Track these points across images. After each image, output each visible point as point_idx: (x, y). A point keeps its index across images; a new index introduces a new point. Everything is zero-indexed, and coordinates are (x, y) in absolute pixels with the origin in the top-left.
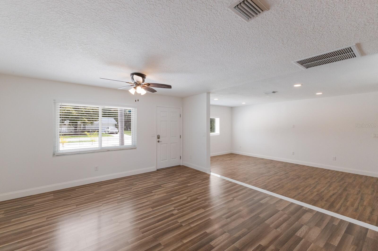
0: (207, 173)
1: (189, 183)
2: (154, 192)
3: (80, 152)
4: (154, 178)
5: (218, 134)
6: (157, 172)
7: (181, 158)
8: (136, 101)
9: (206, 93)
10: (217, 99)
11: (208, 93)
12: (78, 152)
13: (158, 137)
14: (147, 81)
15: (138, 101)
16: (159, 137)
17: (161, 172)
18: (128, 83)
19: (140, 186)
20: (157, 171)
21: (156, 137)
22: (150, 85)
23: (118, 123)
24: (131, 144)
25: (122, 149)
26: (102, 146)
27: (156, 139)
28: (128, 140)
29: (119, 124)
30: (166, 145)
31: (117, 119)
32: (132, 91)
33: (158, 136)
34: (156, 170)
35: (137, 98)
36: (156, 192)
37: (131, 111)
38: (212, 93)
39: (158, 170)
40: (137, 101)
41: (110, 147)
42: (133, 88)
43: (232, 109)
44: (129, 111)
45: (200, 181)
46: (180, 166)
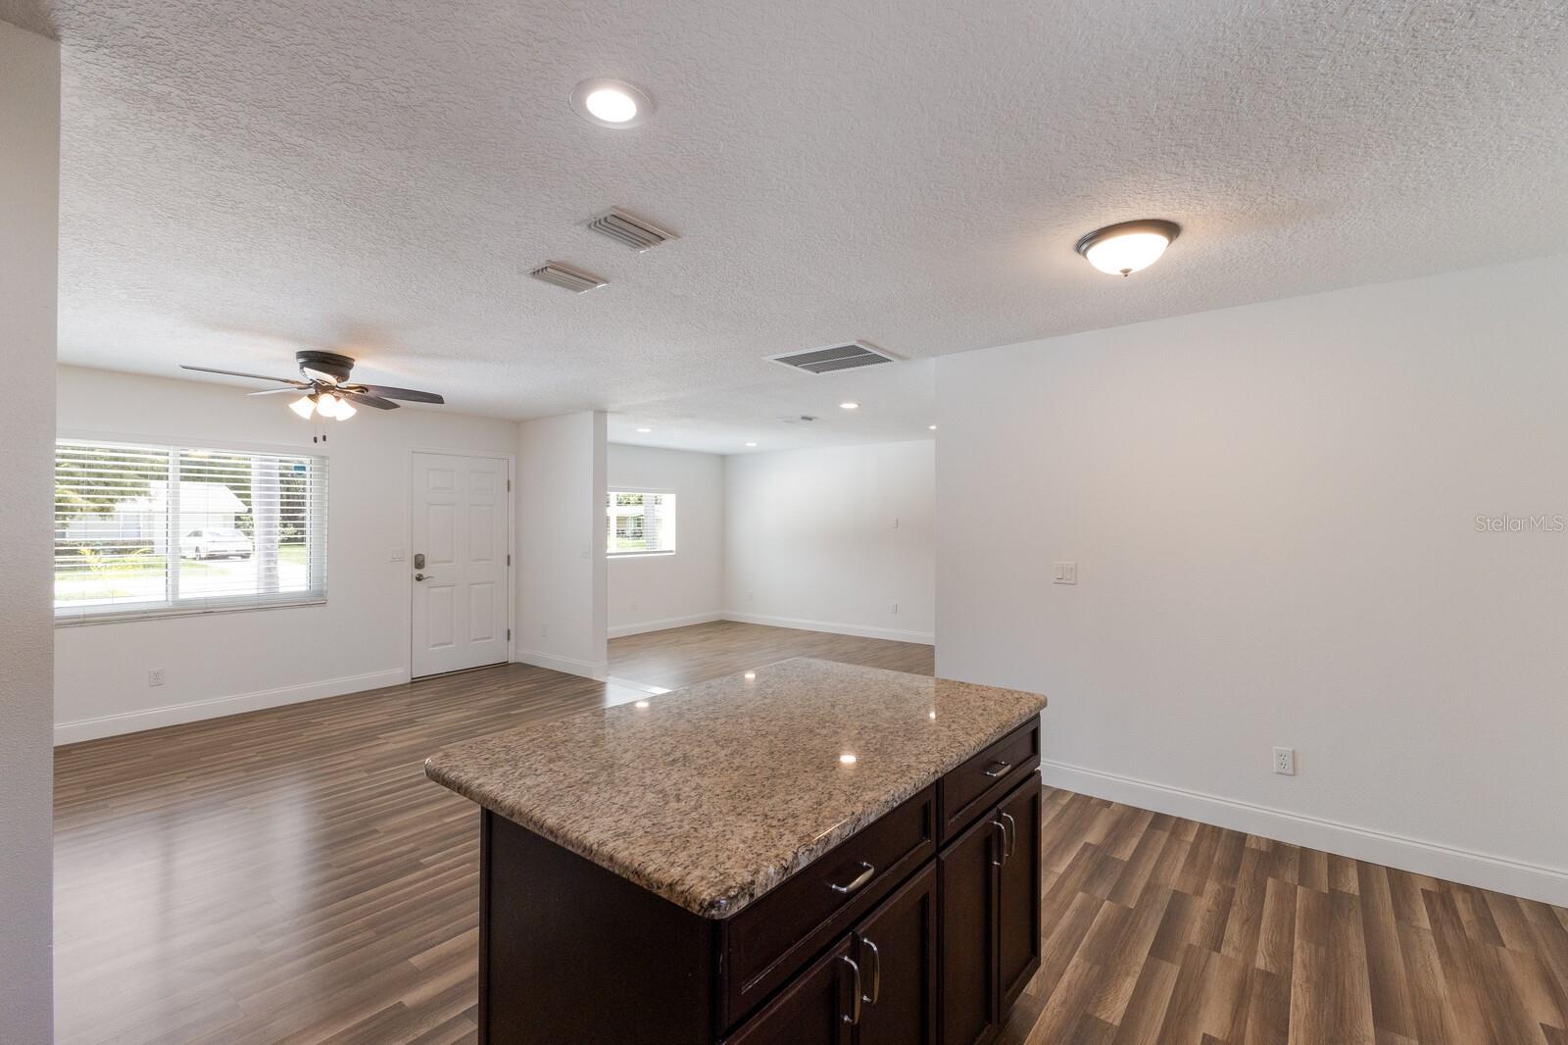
0: (594, 678)
1: (518, 707)
2: (385, 738)
3: (85, 616)
4: (394, 702)
5: (671, 551)
6: (411, 688)
7: (512, 637)
8: (316, 441)
9: (592, 413)
10: (648, 430)
11: (601, 413)
12: (79, 617)
13: (419, 563)
14: (356, 377)
15: (324, 438)
16: (423, 561)
17: (430, 684)
18: (287, 381)
19: (337, 727)
20: (412, 683)
21: (409, 562)
22: (367, 390)
23: (250, 511)
24: (304, 588)
25: (267, 605)
26: (182, 596)
27: (408, 569)
28: (294, 574)
29: (254, 515)
30: (449, 589)
31: (248, 496)
32: (303, 407)
33: (416, 557)
34: (409, 680)
35: (321, 433)
36: (391, 737)
37: (304, 468)
38: (612, 412)
39: (416, 682)
40: (320, 439)
41: (215, 599)
42: (306, 397)
43: (723, 460)
44: (296, 468)
45: (559, 701)
46: (506, 664)
